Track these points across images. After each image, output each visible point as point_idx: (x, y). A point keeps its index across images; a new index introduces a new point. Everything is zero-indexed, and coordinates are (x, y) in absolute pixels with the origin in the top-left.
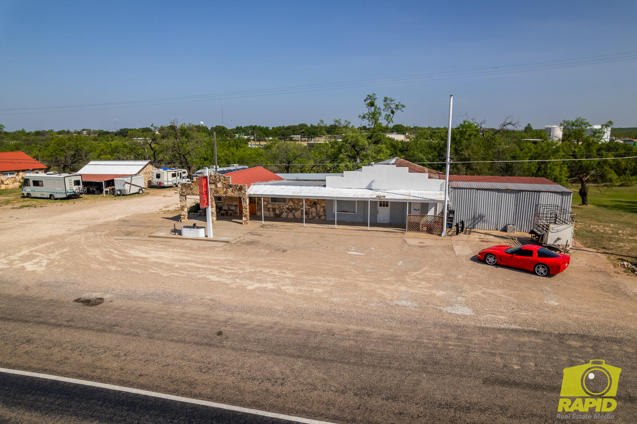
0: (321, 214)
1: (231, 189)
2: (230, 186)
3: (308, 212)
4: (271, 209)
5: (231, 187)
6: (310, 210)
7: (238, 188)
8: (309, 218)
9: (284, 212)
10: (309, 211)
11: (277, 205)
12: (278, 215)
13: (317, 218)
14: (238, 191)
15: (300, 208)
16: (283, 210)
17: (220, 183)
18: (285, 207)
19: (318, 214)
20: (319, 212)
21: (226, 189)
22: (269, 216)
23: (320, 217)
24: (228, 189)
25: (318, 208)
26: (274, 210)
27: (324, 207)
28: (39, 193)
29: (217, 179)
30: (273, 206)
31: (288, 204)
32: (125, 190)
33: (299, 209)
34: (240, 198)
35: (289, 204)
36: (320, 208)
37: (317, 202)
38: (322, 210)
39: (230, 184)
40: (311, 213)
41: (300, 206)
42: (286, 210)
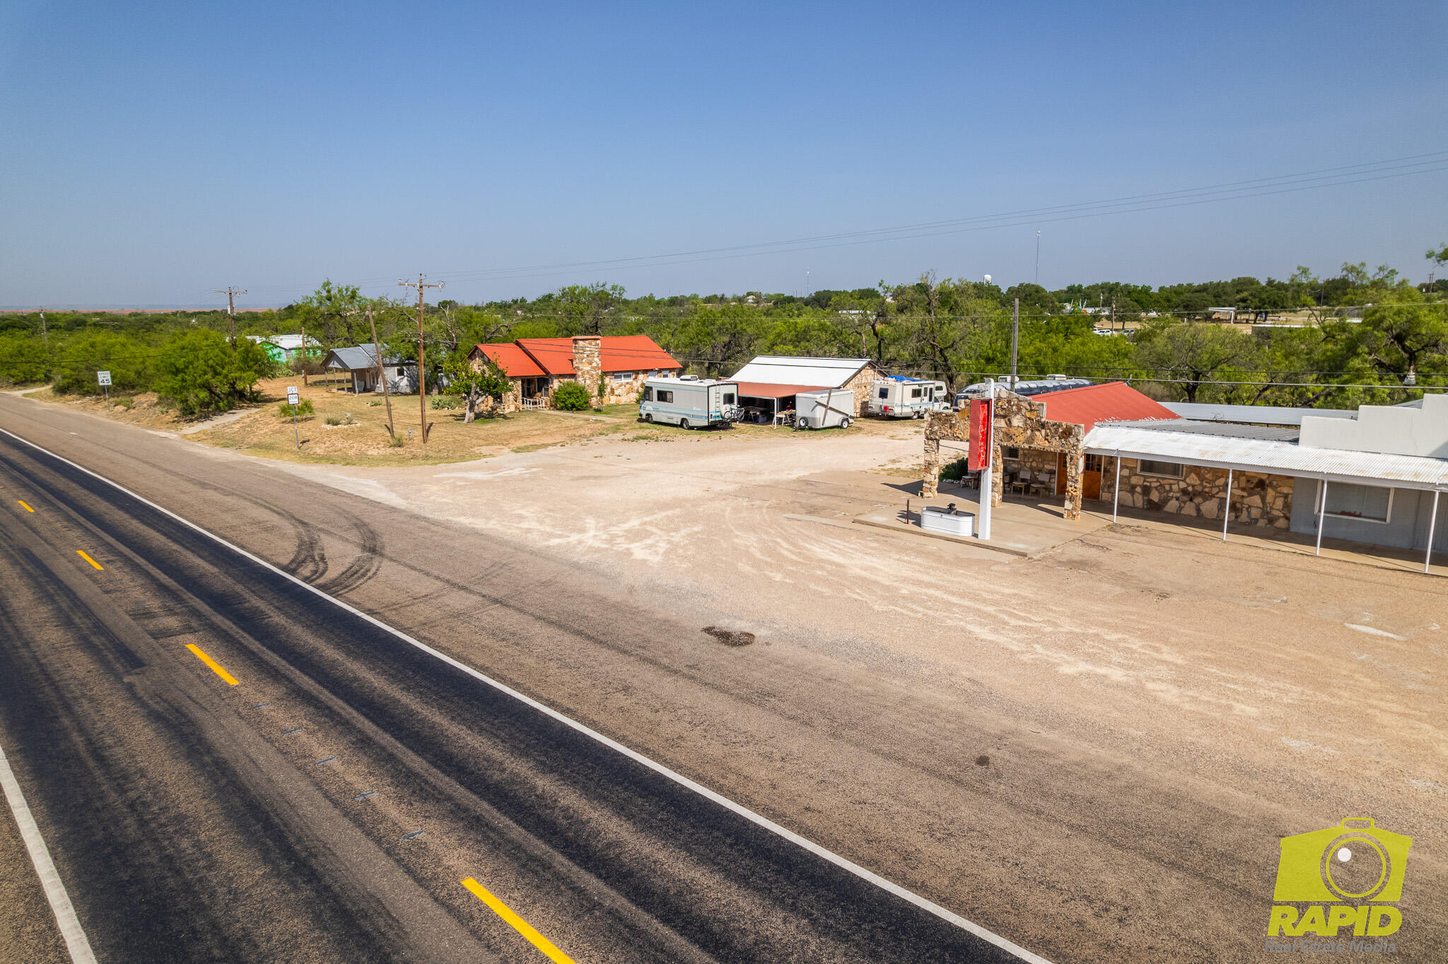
0: (1275, 513)
1: (1043, 431)
2: (1043, 426)
3: (1238, 506)
4: (1138, 489)
5: (1043, 428)
6: (1246, 501)
7: (1060, 430)
8: (1239, 520)
9: (1172, 498)
10: (1242, 503)
11: (1155, 480)
12: (1156, 504)
13: (1262, 523)
14: (1060, 438)
15: (1217, 493)
16: (1171, 494)
17: (1018, 417)
18: (1175, 487)
19: (1268, 513)
20: (1271, 508)
21: (1032, 431)
22: (1131, 504)
23: (1271, 521)
24: (1037, 433)
25: (1269, 499)
26: (1146, 490)
27: (1286, 496)
28: (665, 414)
29: (1012, 406)
30: (1144, 481)
31: (1184, 481)
32: (814, 419)
33: (1213, 496)
34: (1063, 456)
35: (1188, 480)
36: (1275, 498)
37: (1267, 482)
38: (1279, 503)
39: (1043, 420)
40: (1247, 509)
41: (1218, 487)
42: (1178, 495)
